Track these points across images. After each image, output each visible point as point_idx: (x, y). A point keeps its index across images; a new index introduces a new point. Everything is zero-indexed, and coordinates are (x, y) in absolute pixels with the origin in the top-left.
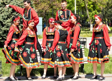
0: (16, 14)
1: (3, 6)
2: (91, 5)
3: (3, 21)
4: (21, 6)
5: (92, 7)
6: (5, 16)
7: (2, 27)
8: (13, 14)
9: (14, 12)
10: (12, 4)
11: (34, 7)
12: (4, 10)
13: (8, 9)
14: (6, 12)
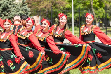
0: (6, 13)
2: (97, 2)
4: (13, 5)
5: (98, 5)
8: (4, 13)
9: (4, 11)
10: (3, 2)
11: (27, 5)
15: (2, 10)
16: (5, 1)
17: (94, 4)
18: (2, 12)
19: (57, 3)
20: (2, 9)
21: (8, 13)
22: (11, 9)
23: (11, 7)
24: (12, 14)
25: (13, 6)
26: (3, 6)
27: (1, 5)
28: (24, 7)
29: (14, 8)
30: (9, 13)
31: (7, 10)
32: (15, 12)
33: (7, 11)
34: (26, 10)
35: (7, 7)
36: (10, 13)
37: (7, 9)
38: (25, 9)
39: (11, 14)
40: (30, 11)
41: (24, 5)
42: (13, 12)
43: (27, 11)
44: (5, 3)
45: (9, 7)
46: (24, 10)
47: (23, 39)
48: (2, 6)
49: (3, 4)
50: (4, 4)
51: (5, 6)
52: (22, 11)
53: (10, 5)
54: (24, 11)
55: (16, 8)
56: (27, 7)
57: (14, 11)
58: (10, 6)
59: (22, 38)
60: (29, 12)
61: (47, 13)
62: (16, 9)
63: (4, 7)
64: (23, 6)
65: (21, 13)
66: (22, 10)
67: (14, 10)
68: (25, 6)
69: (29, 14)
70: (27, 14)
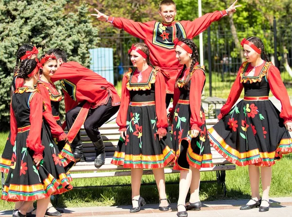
6: (13, 47)
8: (34, 40)
9: (36, 36)
10: (31, 14)
11: (90, 21)
12: (11, 31)
13: (21, 27)
14: (15, 35)
15: (30, 33)
16: (36, 12)
17: (235, 16)
18: (30, 37)
19: (144, 14)
20: (29, 31)
21: (44, 41)
22: (51, 32)
23: (51, 27)
24: (55, 43)
25: (58, 24)
26: (32, 23)
27: (28, 21)
28: (82, 25)
29: (60, 28)
30: (47, 40)
31: (42, 33)
32: (63, 37)
33: (43, 35)
34: (89, 33)
35: (43, 25)
36: (51, 40)
37: (42, 30)
38: (87, 29)
39: (51, 42)
40: (97, 34)
41: (83, 19)
42: (57, 37)
43: (91, 35)
44: (38, 15)
45: (47, 26)
46: (84, 32)
48: (30, 24)
49: (33, 20)
50: (36, 18)
51: (39, 23)
52: (79, 35)
53: (50, 21)
54: (84, 35)
55: (63, 27)
56: (90, 25)
57: (61, 34)
58: (49, 23)
60: (94, 38)
62: (64, 32)
63: (37, 26)
64: (80, 23)
65: (76, 40)
66: (79, 32)
67: (60, 32)
68: (85, 22)
69: (94, 43)
70: (91, 41)
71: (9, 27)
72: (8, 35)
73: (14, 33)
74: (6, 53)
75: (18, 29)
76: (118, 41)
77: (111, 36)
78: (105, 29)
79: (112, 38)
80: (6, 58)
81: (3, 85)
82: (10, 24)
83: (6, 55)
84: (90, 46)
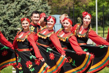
0: (25, 11)
1: (10, 2)
3: (9, 20)
4: (32, 2)
6: (12, 14)
7: (9, 27)
8: (22, 11)
9: (23, 9)
11: (47, 3)
12: (11, 7)
13: (16, 5)
14: (14, 9)
15: (20, 8)
18: (20, 10)
19: (79, 1)
20: (20, 7)
21: (26, 12)
22: (29, 7)
23: (30, 5)
24: (31, 12)
25: (33, 4)
26: (21, 3)
27: (19, 3)
29: (33, 6)
30: (28, 11)
33: (26, 9)
34: (46, 9)
35: (26, 4)
36: (29, 11)
37: (26, 7)
38: (45, 7)
39: (29, 12)
40: (50, 9)
41: (44, 2)
42: (32, 10)
45: (27, 5)
46: (44, 8)
47: (44, 39)
48: (20, 4)
49: (21, 2)
50: (23, 1)
51: (24, 4)
52: (42, 9)
53: (29, 3)
54: (44, 9)
55: (35, 5)
56: (47, 5)
57: (34, 9)
58: (29, 4)
59: (43, 37)
60: (49, 11)
61: (68, 11)
62: (35, 7)
63: (23, 5)
64: (43, 4)
65: (41, 11)
66: (42, 8)
67: (33, 8)
68: (45, 4)
69: (49, 13)
70: (47, 12)
71: (11, 5)
72: (10, 9)
73: (13, 8)
74: (9, 16)
75: (15, 6)
76: (69, 12)
77: (65, 10)
78: (63, 6)
79: (66, 11)
80: (9, 18)
81: (7, 30)
82: (12, 4)
83: (9, 17)
84: (47, 14)
